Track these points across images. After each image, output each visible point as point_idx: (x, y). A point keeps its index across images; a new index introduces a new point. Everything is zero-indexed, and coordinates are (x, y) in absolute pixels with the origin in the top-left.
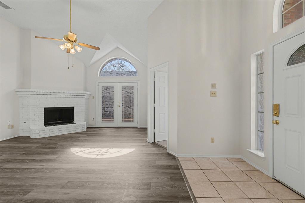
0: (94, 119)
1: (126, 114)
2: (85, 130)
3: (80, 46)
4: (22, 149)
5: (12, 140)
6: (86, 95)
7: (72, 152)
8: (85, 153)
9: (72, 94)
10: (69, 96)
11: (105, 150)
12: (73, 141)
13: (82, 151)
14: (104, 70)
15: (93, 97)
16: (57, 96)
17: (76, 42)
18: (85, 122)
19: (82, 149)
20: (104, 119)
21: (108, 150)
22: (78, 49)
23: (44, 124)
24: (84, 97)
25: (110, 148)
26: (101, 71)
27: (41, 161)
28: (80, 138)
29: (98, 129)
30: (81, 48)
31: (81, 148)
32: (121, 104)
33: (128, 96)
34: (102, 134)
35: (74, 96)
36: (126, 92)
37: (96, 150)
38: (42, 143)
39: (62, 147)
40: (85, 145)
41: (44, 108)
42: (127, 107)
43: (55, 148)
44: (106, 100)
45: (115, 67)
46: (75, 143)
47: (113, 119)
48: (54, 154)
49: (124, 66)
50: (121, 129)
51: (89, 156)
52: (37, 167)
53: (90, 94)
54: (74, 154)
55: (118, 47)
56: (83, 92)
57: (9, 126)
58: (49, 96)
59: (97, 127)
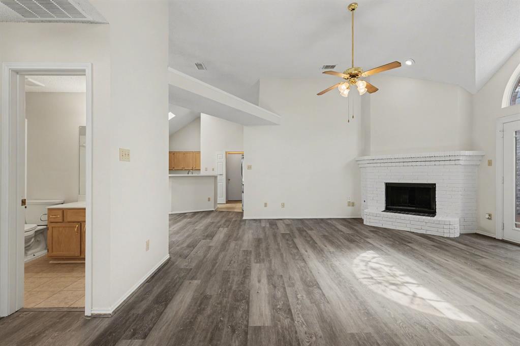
2: (456, 236)
4: (334, 230)
6: (462, 158)
9: (429, 159)
10: (423, 163)
12: (391, 243)
15: (490, 163)
23: (386, 208)
24: (457, 162)
29: (500, 244)
41: (386, 184)
53: (482, 156)
56: (457, 153)
57: (349, 202)
58: (390, 164)
59: (501, 239)
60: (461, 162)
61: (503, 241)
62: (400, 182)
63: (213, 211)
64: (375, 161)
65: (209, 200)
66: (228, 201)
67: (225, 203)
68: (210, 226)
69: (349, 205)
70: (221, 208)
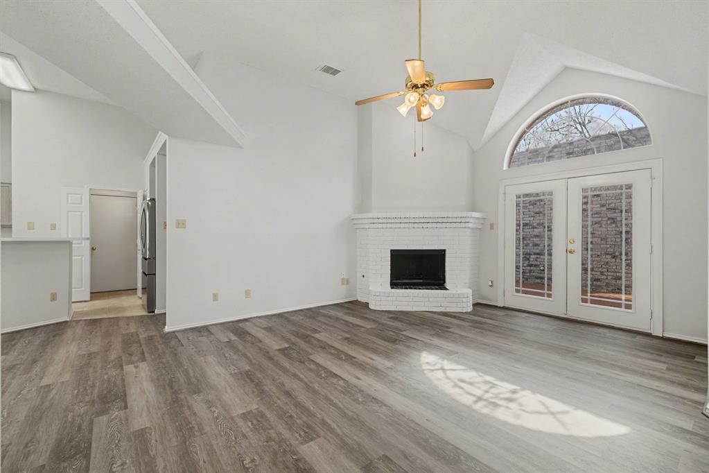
0: (494, 283)
1: (603, 277)
2: (470, 309)
3: (440, 92)
4: (349, 326)
5: (346, 306)
6: (471, 220)
7: (420, 365)
8: (448, 378)
9: (440, 220)
10: (434, 225)
11: (505, 387)
12: (433, 333)
13: (443, 369)
14: (522, 147)
15: (492, 227)
16: (412, 225)
17: (431, 87)
18: (470, 288)
19: (447, 364)
20: (521, 288)
21: (514, 392)
22: (435, 102)
23: (391, 282)
24: (467, 225)
25: (524, 389)
26: (513, 152)
27: (361, 366)
28: (450, 330)
29: (502, 313)
30: (442, 97)
31: (443, 359)
32: (577, 246)
33: (609, 219)
34: (513, 330)
35: (444, 225)
36: (603, 206)
37: (480, 379)
38: (380, 324)
39: (408, 344)
40: (457, 353)
41: (391, 251)
42: (606, 254)
43: (394, 341)
44: (535, 233)
45: (558, 130)
46: (436, 341)
47: (550, 288)
48: (387, 355)
49: (590, 122)
50: (578, 326)
51: (455, 393)
52: (350, 377)
53: (484, 219)
54: (423, 371)
55: (567, 68)
56: (464, 214)
57: (343, 279)
58: (398, 225)
59: (502, 306)
60: (470, 225)
61: (504, 308)
62: (409, 248)
63: (66, 322)
64: (380, 221)
65: (54, 297)
66: (95, 295)
67: (88, 298)
68: (87, 365)
69: (343, 284)
70: (86, 313)
